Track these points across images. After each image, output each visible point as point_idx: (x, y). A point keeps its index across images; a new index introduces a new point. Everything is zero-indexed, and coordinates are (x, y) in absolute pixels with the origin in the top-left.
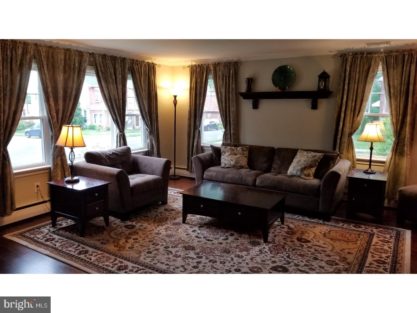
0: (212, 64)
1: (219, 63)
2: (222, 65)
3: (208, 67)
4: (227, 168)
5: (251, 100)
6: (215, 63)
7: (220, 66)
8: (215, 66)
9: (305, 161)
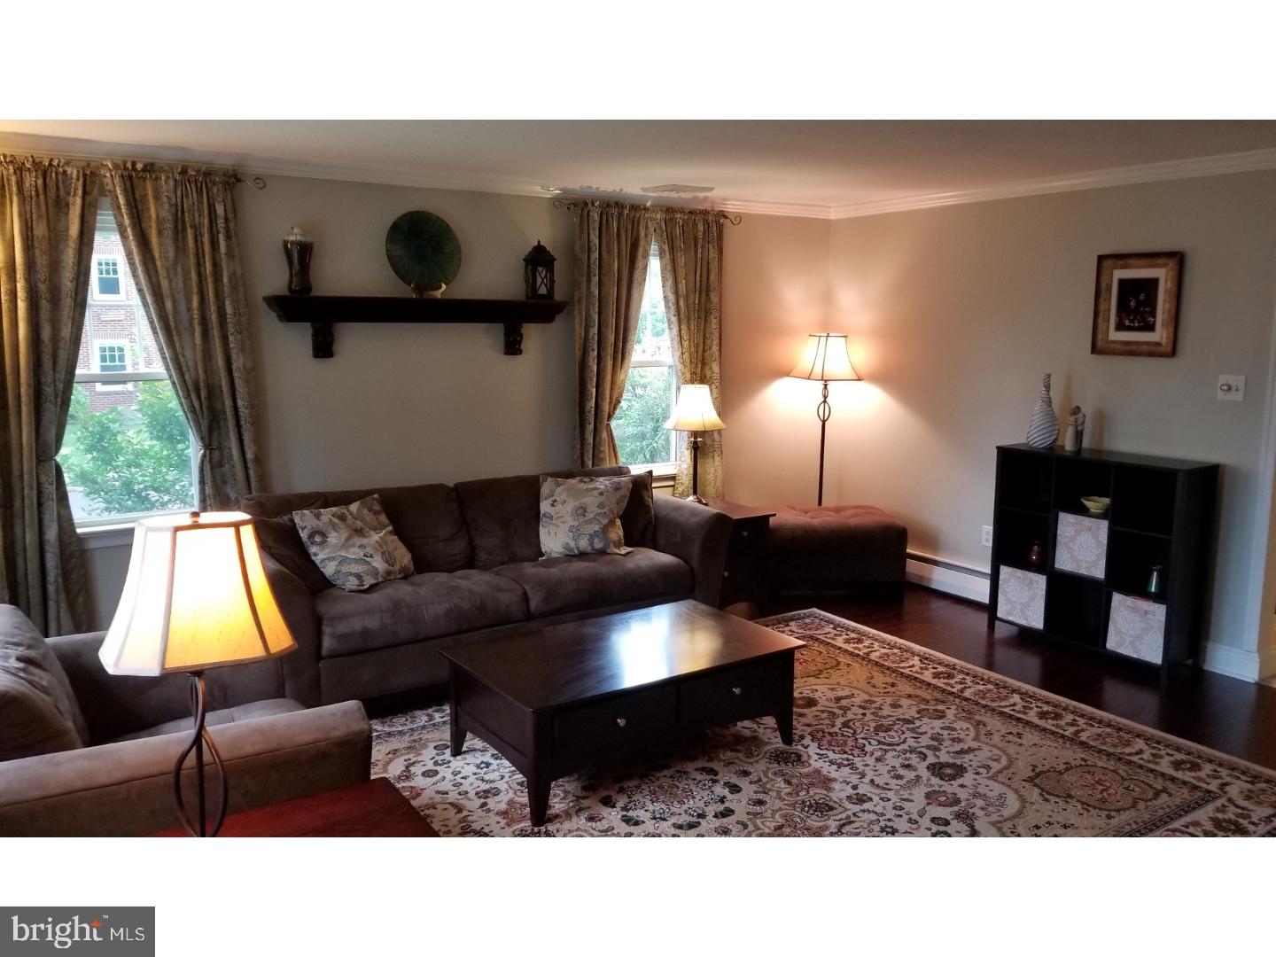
0: (116, 166)
1: (152, 164)
2: (167, 178)
3: (90, 178)
4: (372, 588)
5: (309, 324)
6: (134, 164)
7: (157, 179)
8: (130, 177)
9: (601, 506)
